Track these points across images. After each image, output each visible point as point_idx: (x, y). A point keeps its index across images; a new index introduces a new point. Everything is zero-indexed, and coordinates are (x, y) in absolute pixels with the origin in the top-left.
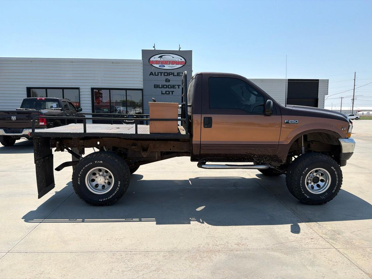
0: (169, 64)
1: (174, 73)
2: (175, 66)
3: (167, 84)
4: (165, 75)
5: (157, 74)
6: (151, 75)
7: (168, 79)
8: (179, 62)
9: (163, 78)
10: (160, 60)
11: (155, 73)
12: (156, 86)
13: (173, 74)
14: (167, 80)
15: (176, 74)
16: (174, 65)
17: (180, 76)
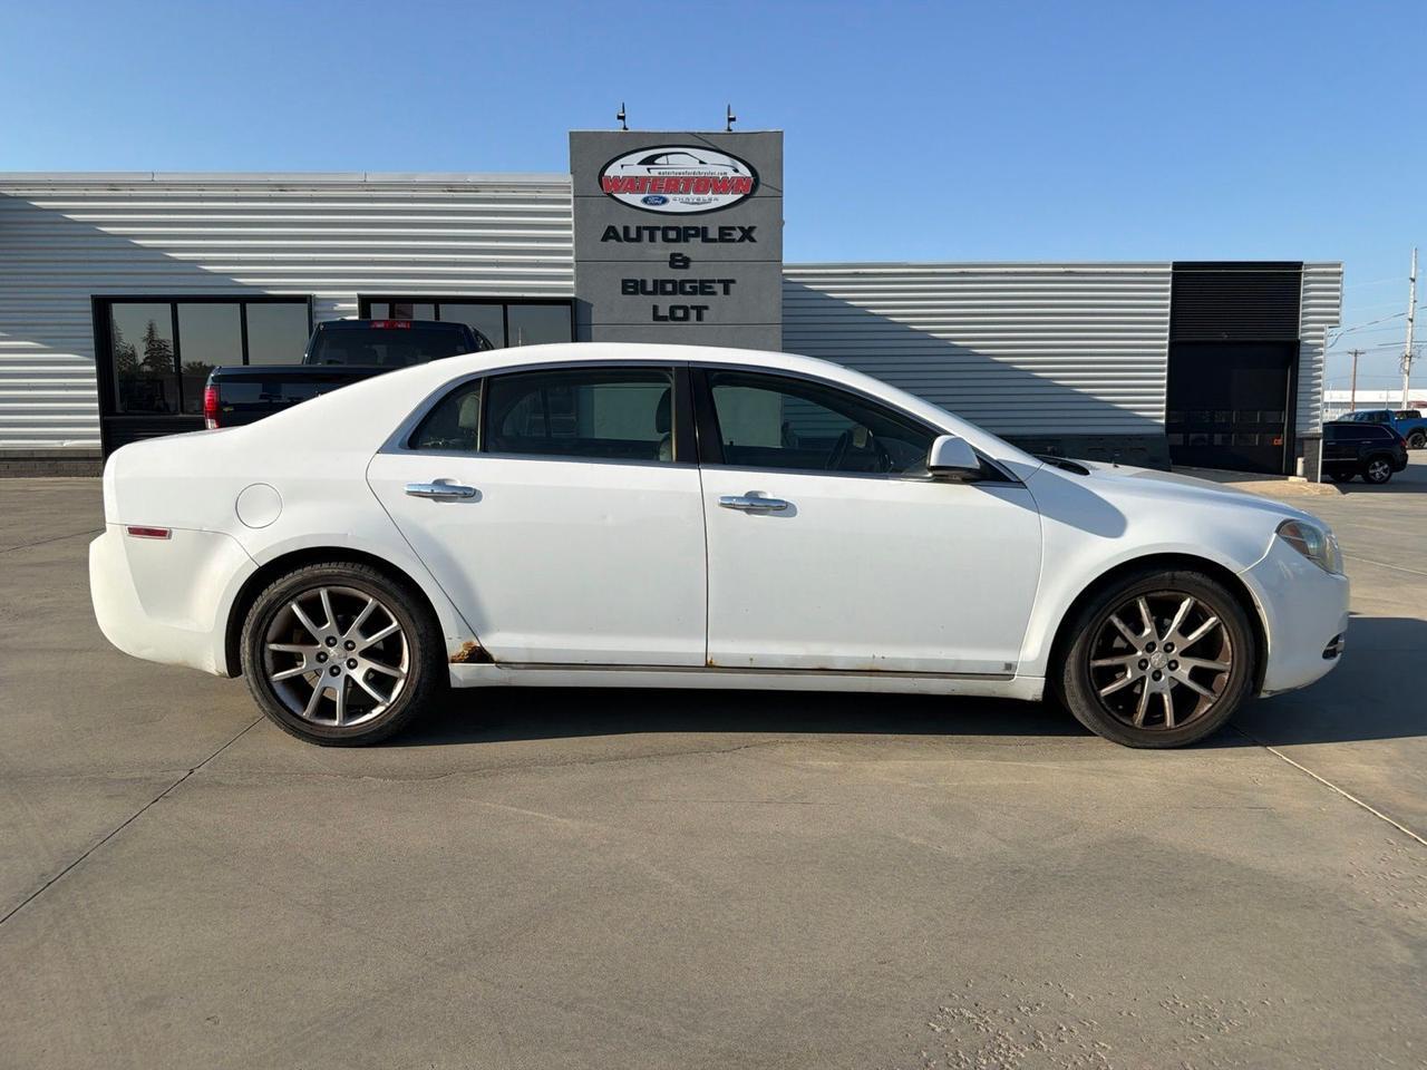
0: (686, 191)
1: (705, 229)
2: (710, 200)
3: (679, 275)
4: (670, 237)
5: (633, 234)
6: (611, 238)
7: (680, 255)
8: (725, 180)
9: (662, 250)
10: (647, 174)
11: (626, 229)
12: (632, 287)
13: (702, 233)
14: (679, 261)
15: (713, 233)
16: (706, 197)
17: (733, 241)
